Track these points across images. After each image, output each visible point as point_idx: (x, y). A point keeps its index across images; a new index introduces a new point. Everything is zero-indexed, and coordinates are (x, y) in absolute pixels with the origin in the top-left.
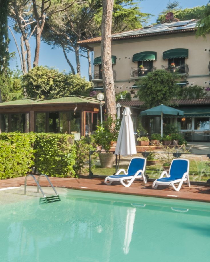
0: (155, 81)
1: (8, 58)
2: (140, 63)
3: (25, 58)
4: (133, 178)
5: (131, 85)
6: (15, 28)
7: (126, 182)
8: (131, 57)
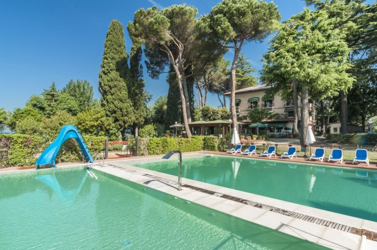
0: (255, 113)
1: (194, 103)
2: (251, 103)
3: (201, 100)
4: (236, 152)
5: (247, 112)
6: (196, 87)
7: (234, 153)
8: (247, 100)
